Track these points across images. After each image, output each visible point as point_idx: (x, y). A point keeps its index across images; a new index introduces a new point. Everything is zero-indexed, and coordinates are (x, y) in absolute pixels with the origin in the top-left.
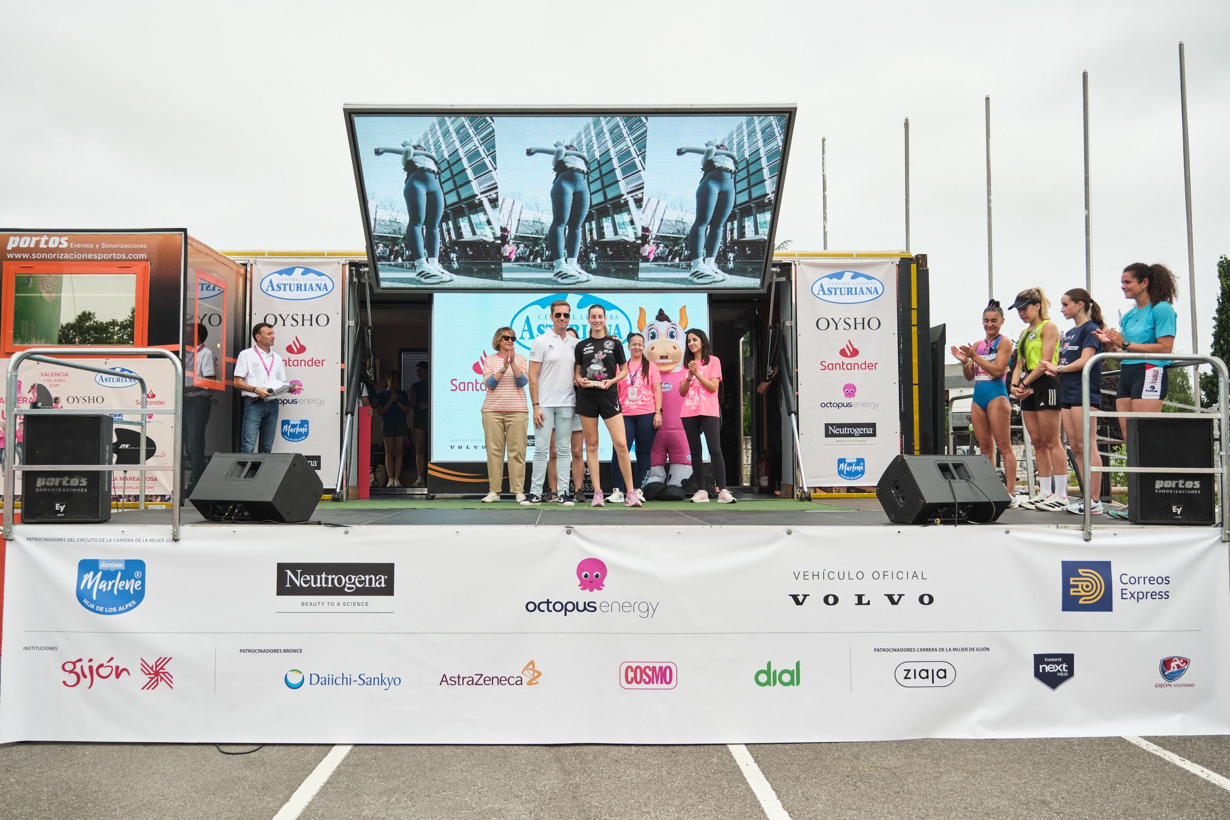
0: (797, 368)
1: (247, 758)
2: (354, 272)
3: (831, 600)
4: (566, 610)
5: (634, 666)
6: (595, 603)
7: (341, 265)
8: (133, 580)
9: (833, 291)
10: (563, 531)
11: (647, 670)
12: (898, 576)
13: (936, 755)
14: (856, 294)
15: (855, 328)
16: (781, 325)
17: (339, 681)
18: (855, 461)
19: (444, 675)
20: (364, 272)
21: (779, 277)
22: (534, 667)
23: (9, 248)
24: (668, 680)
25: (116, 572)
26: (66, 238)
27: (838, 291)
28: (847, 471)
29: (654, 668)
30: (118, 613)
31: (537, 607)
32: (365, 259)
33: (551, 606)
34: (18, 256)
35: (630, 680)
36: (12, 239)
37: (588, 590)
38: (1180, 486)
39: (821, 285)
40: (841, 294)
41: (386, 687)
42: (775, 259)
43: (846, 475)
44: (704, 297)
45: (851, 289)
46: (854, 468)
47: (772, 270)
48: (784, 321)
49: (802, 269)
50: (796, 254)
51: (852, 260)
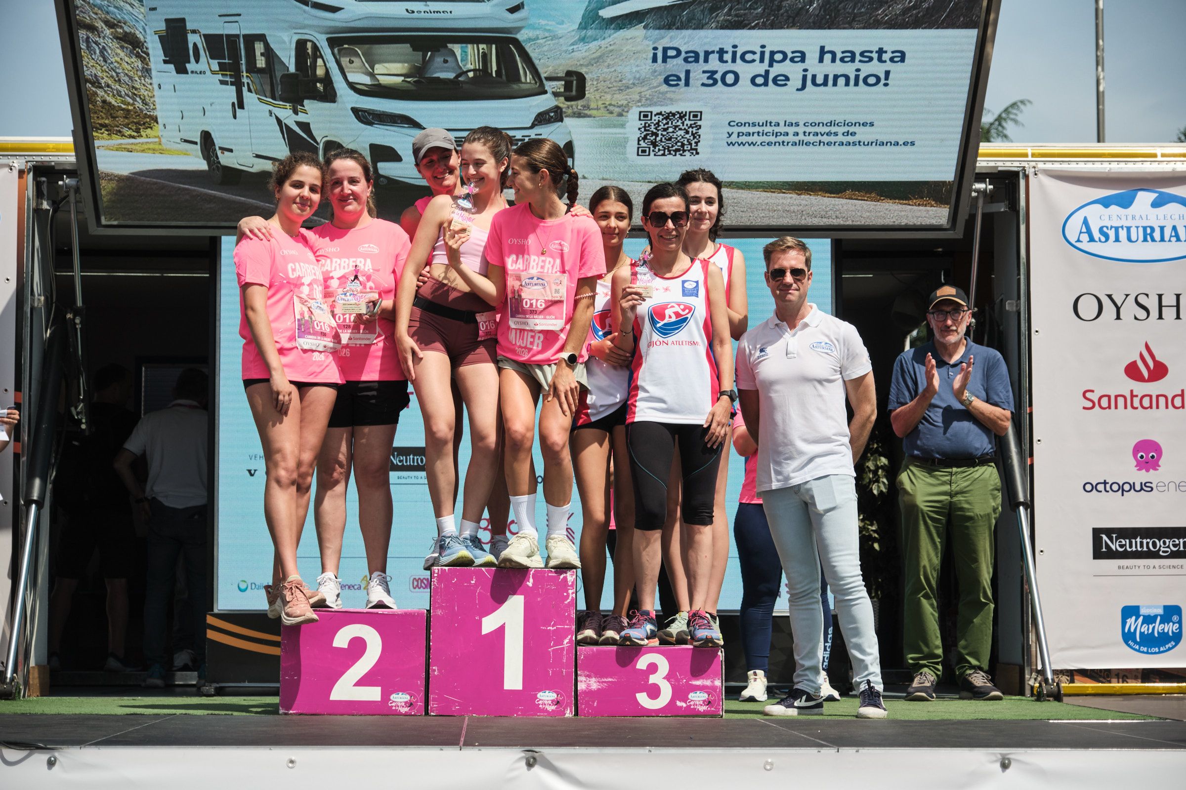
0: (1031, 405)
2: (44, 188)
7: (15, 173)
9: (1112, 234)
10: (520, 759)
14: (1162, 240)
15: (1160, 317)
16: (997, 307)
18: (1160, 611)
20: (67, 186)
21: (992, 202)
27: (1123, 234)
28: (1142, 634)
32: (70, 158)
39: (1085, 219)
40: (1129, 239)
42: (983, 163)
43: (1140, 644)
44: (824, 247)
45: (1153, 229)
46: (1159, 627)
47: (974, 187)
48: (1002, 300)
49: (1041, 186)
50: (1030, 152)
51: (1155, 165)
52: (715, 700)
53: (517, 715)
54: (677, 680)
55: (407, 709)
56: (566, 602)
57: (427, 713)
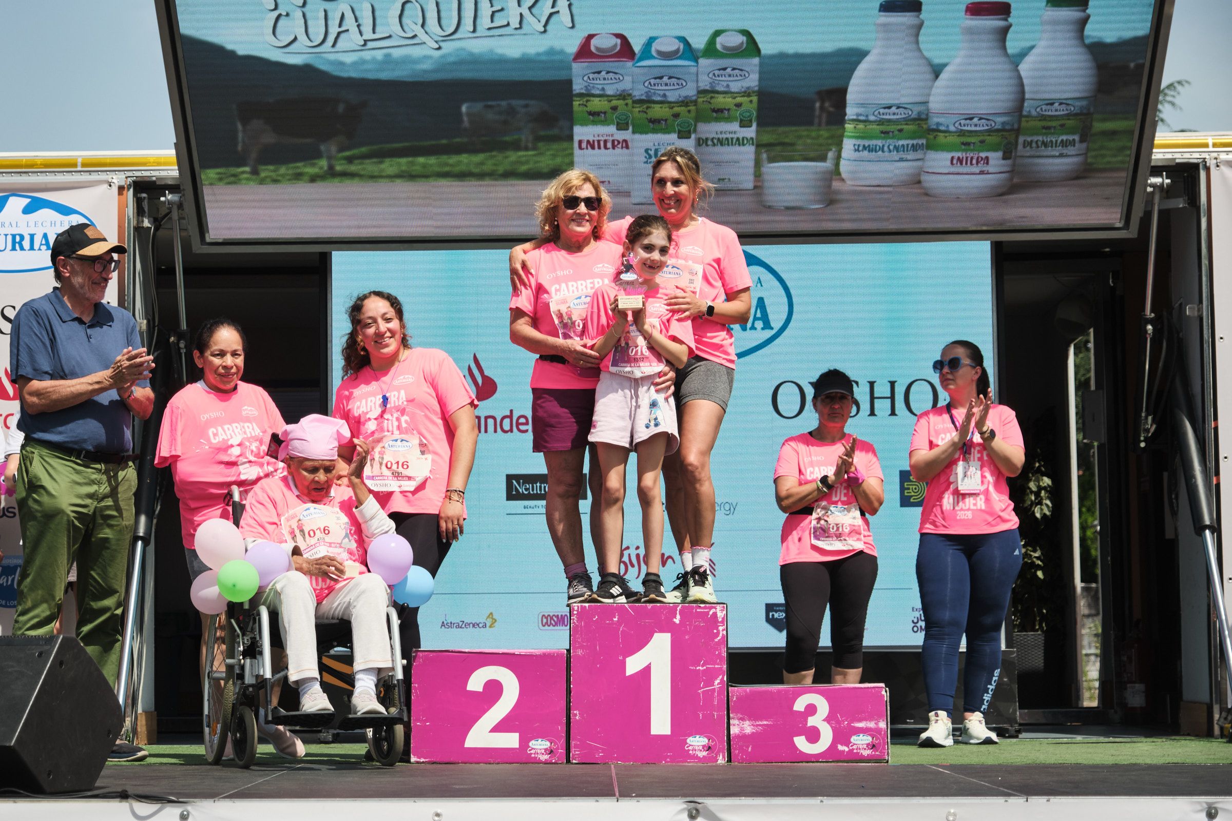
0: (1216, 419)
2: (145, 205)
7: (115, 189)
10: (681, 811)
16: (1175, 312)
20: (170, 202)
21: (1169, 198)
32: (172, 172)
42: (1159, 155)
44: (982, 249)
47: (1149, 181)
48: (1181, 304)
49: (1224, 179)
50: (1210, 141)
52: (879, 743)
53: (666, 762)
54: (838, 722)
55: (546, 757)
56: (716, 640)
57: (568, 761)
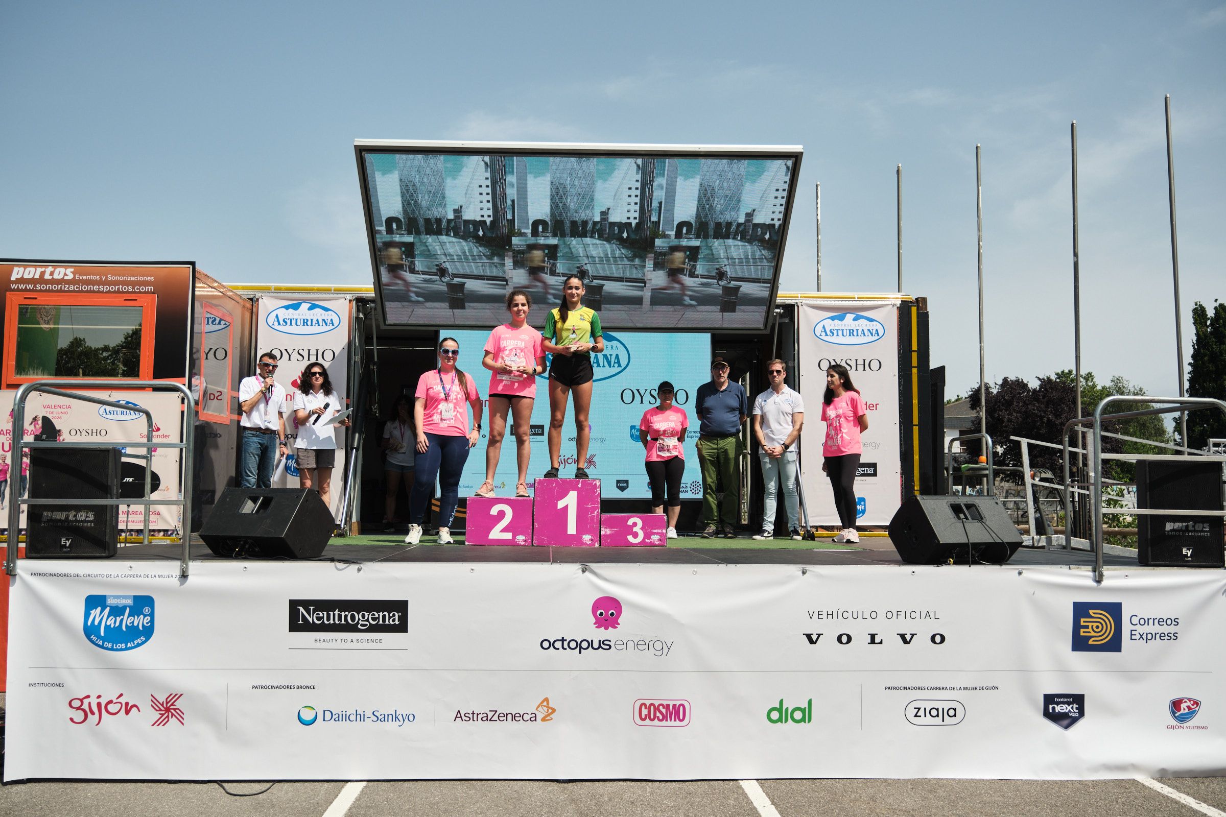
1: (256, 800)
2: (361, 308)
3: (844, 639)
4: (581, 648)
5: (648, 704)
6: (610, 641)
7: (348, 301)
8: (142, 616)
9: (835, 332)
10: (579, 569)
11: (661, 708)
12: (911, 615)
13: (953, 797)
14: (857, 335)
15: (857, 370)
17: (353, 718)
19: (459, 711)
20: (371, 309)
21: (783, 318)
22: (548, 703)
23: (13, 278)
24: (681, 718)
25: (124, 608)
26: (72, 270)
27: (840, 332)
29: (668, 706)
30: (127, 649)
31: (552, 645)
32: (372, 294)
33: (566, 644)
34: (22, 287)
35: (643, 717)
36: (16, 269)
37: (603, 628)
38: (1190, 528)
39: (824, 326)
40: (843, 335)
41: (400, 723)
42: (779, 300)
44: (707, 337)
45: (853, 331)
47: (775, 311)
49: (804, 310)
50: (799, 296)
51: (854, 302)
53: (573, 546)
54: (646, 530)
55: (523, 543)
56: (596, 495)
57: (532, 545)
